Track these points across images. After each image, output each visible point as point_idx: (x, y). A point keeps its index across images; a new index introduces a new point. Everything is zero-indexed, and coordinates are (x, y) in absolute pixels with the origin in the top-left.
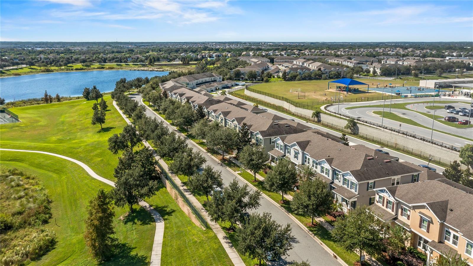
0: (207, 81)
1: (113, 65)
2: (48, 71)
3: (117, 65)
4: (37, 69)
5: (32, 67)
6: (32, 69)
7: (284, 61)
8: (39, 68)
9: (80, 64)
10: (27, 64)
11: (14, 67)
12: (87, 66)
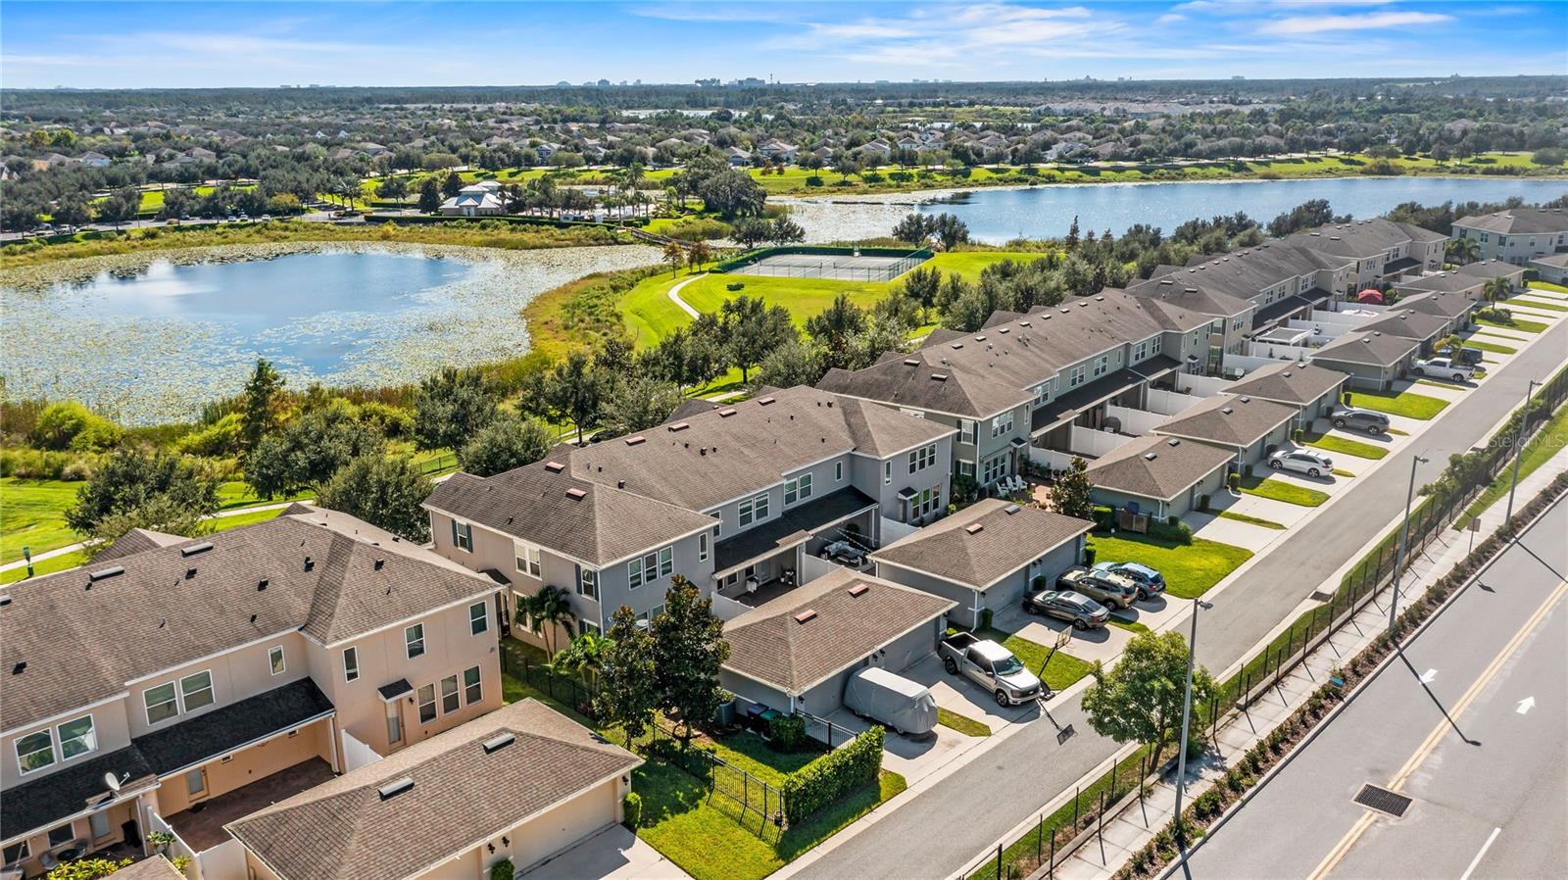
4: (1363, 165)
10: (1340, 147)
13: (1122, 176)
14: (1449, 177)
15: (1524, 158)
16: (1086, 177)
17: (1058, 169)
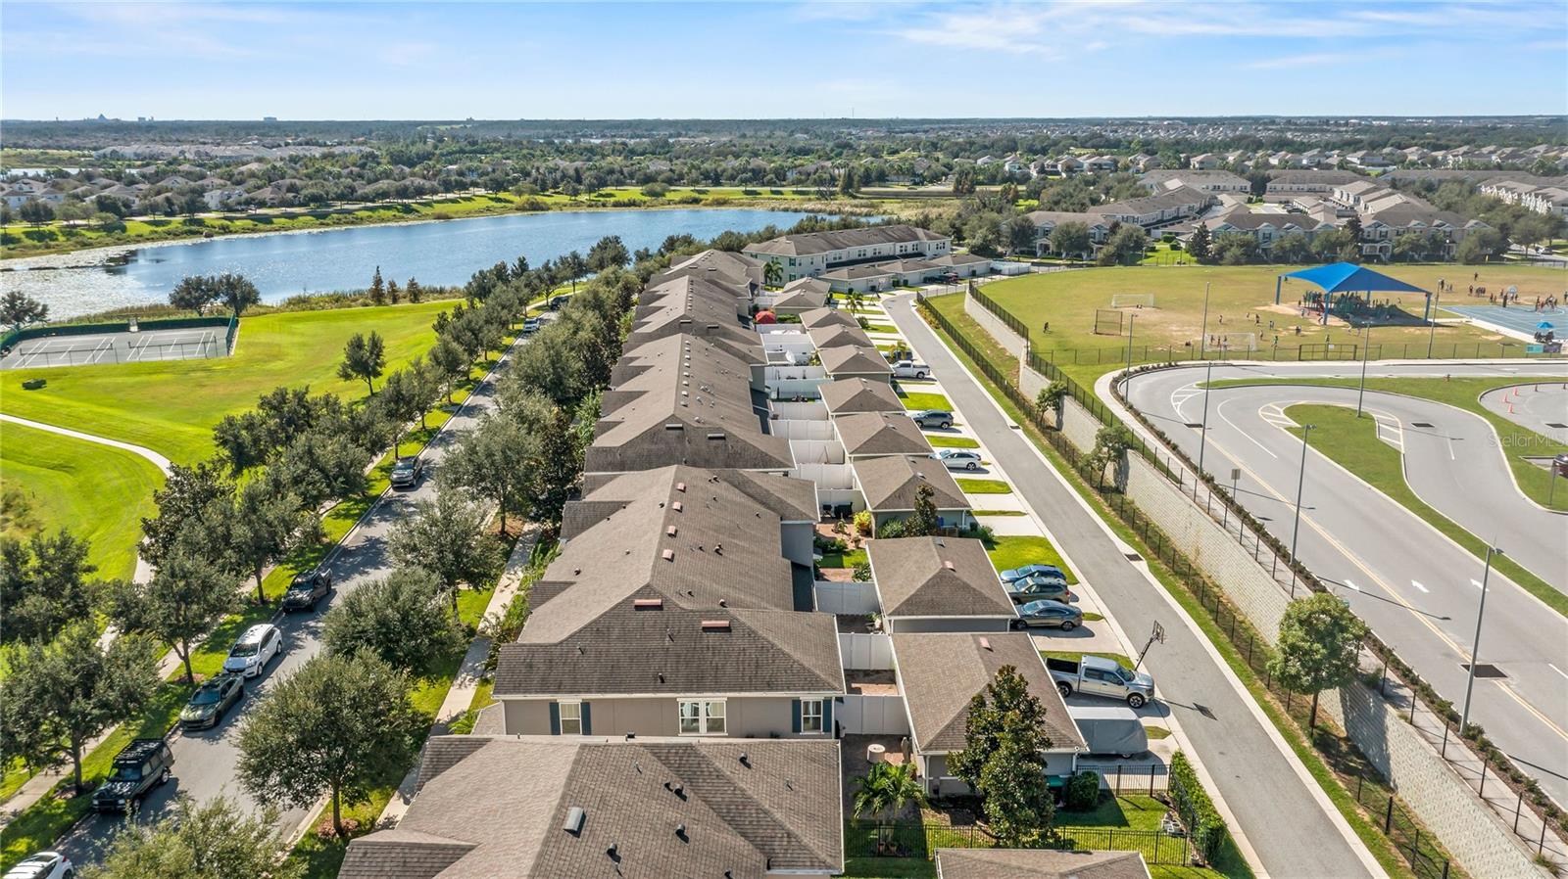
0: (884, 253)
1: (733, 193)
2: (535, 207)
3: (747, 193)
4: (512, 202)
5: (502, 195)
6: (499, 200)
7: (1306, 187)
8: (516, 199)
9: (639, 189)
10: (486, 187)
11: (450, 196)
12: (653, 194)
13: (295, 222)
14: (583, 210)
15: (634, 192)
16: (261, 226)
17: (225, 218)
